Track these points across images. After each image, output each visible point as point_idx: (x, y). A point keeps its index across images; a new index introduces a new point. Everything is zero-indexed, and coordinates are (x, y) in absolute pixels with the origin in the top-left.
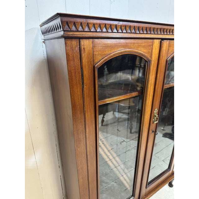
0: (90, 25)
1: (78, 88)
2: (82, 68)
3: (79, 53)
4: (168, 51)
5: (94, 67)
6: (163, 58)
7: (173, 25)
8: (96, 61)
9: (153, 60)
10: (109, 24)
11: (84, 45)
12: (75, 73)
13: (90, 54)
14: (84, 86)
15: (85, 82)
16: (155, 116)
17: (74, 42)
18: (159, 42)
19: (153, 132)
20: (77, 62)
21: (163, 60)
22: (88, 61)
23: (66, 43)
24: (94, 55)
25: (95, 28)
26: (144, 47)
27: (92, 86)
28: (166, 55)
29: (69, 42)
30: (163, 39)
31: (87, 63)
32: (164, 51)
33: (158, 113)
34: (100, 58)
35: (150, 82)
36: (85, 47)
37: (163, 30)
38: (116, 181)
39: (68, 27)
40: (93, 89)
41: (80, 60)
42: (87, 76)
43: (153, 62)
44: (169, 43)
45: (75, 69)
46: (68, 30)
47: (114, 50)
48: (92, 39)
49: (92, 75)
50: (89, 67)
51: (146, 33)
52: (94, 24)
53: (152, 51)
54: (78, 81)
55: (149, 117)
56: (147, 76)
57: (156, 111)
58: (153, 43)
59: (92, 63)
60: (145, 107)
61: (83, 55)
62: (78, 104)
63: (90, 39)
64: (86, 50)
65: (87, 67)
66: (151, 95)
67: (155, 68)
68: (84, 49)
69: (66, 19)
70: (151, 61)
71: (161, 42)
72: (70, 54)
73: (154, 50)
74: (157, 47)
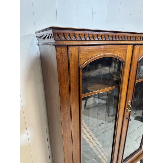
0: (76, 36)
1: (66, 84)
2: (69, 69)
3: (67, 58)
4: (139, 54)
5: (79, 68)
6: (135, 59)
7: (142, 34)
8: (81, 63)
9: (127, 61)
10: (92, 34)
11: (71, 51)
12: (64, 73)
13: (76, 58)
14: (71, 83)
15: (71, 80)
16: (129, 105)
17: (63, 49)
18: (132, 47)
19: (127, 118)
20: (65, 64)
21: (135, 61)
22: (74, 63)
23: (56, 50)
24: (80, 59)
25: (80, 37)
26: (120, 51)
27: (77, 83)
28: (137, 56)
29: (59, 49)
30: (135, 44)
31: (73, 65)
32: (136, 54)
33: (131, 103)
34: (84, 61)
35: (124, 79)
36: (72, 52)
37: (135, 37)
38: (96, 158)
39: (58, 37)
40: (78, 85)
41: (68, 63)
42: (73, 75)
43: (127, 63)
44: (140, 47)
45: (64, 70)
46: (58, 39)
47: (95, 55)
48: (78, 46)
49: (78, 74)
50: (75, 68)
51: (121, 40)
52: (80, 34)
53: (126, 54)
54: (66, 80)
55: (124, 106)
56: (122, 74)
57: (129, 101)
58: (127, 47)
59: (78, 65)
60: (120, 98)
61: (70, 59)
62: (65, 98)
63: (76, 46)
64: (73, 55)
65: (73, 68)
66: (125, 89)
67: (129, 68)
68: (71, 54)
69: (57, 31)
70: (125, 62)
71: (133, 47)
72: (60, 59)
73: (128, 53)
74: (130, 51)
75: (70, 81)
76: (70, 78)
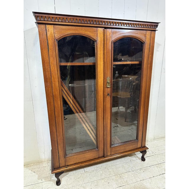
0: (51, 18)
1: (46, 50)
2: (47, 40)
5: (55, 40)
6: (108, 40)
8: (56, 37)
12: (44, 42)
13: (52, 32)
15: (50, 47)
17: (43, 26)
19: (108, 95)
20: (45, 36)
21: (108, 42)
22: (51, 36)
25: (54, 19)
28: (110, 38)
29: (40, 26)
30: (106, 28)
33: (110, 81)
35: (99, 55)
36: (49, 29)
42: (51, 44)
43: (99, 42)
44: (112, 31)
45: (43, 40)
46: (39, 20)
47: (67, 32)
48: (53, 25)
49: (54, 44)
50: (52, 39)
51: (89, 23)
52: (53, 17)
53: (97, 35)
57: (108, 78)
58: (97, 30)
59: (54, 37)
61: (48, 33)
62: (46, 60)
64: (49, 30)
65: (50, 39)
66: (101, 65)
67: (102, 47)
71: (104, 30)
72: (41, 32)
74: (101, 33)
75: (48, 48)
76: (48, 46)
